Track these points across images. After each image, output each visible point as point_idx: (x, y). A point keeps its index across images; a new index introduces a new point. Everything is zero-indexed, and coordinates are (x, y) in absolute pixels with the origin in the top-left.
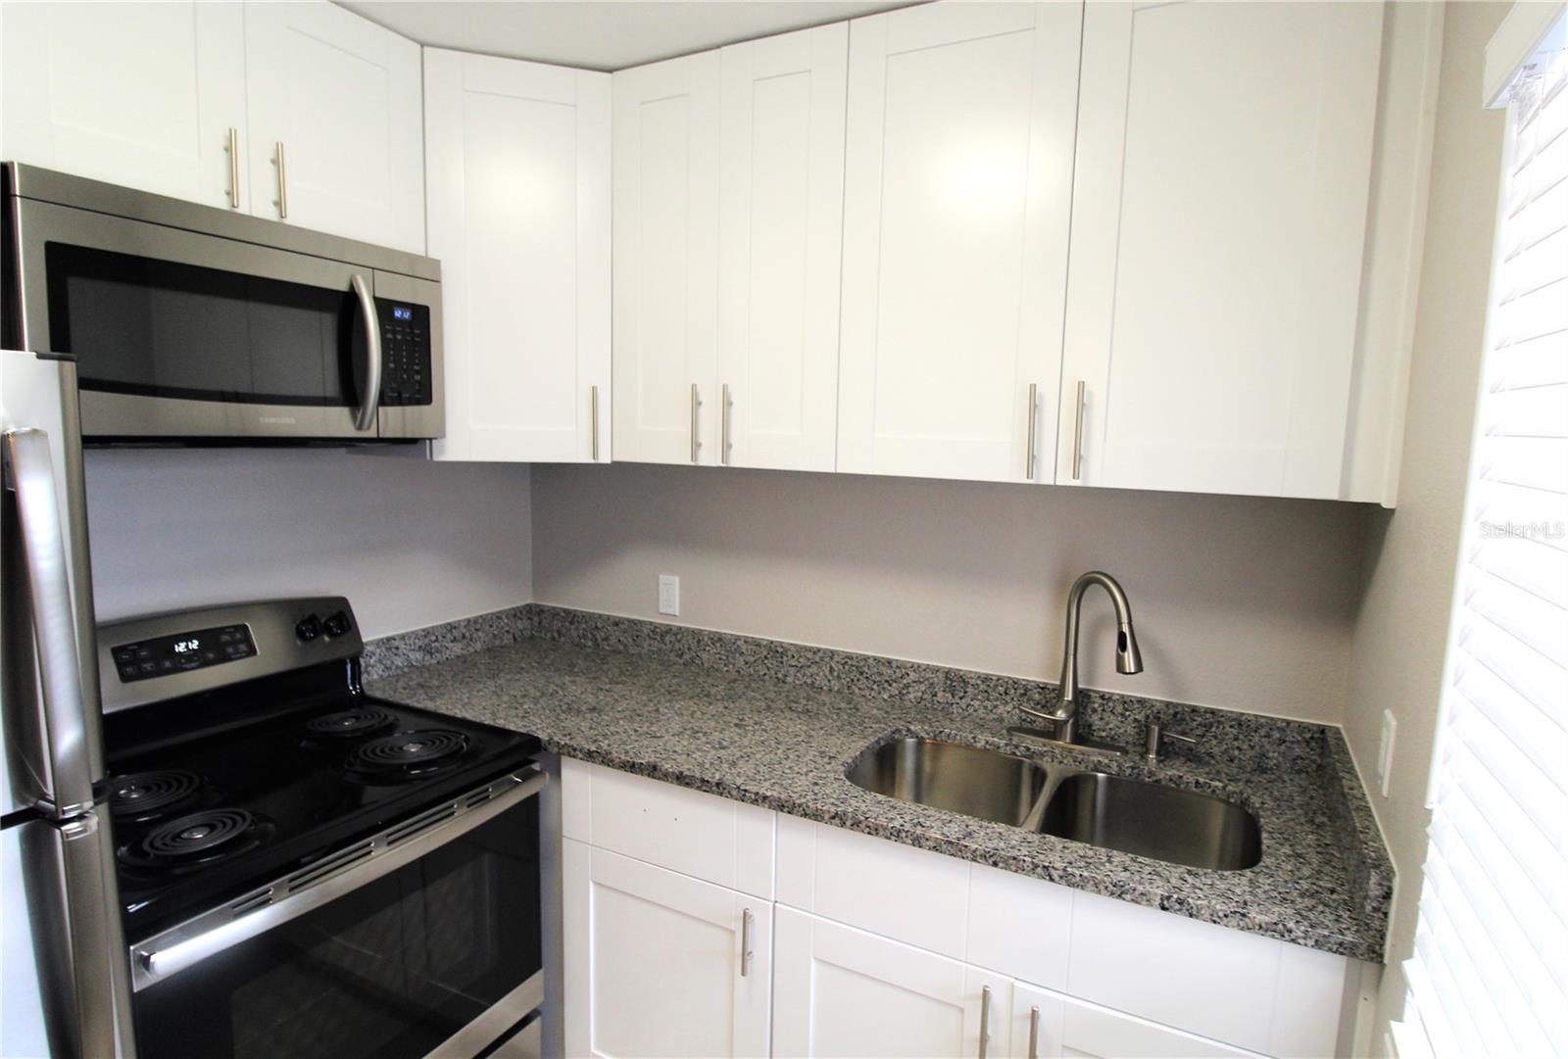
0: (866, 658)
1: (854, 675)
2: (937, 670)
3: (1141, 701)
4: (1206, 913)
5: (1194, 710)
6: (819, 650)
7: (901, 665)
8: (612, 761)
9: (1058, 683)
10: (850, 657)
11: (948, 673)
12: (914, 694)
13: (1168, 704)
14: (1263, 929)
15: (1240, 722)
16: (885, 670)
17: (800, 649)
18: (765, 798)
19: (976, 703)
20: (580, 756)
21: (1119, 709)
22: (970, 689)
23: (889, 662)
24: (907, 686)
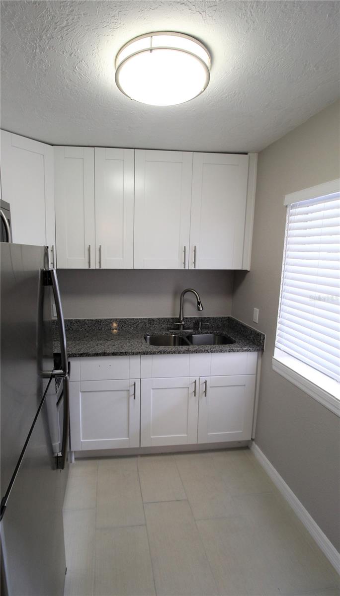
0: (126, 319)
1: (123, 324)
2: (146, 319)
3: (194, 318)
4: (236, 350)
5: (205, 318)
6: (112, 319)
7: (137, 319)
8: (90, 354)
9: (178, 317)
10: (122, 319)
11: (149, 319)
12: (141, 325)
13: (200, 318)
14: (246, 351)
15: (214, 319)
16: (132, 321)
17: (106, 320)
18: (139, 352)
19: (157, 326)
20: (78, 355)
21: (190, 320)
22: (155, 322)
23: (133, 319)
24: (138, 324)
